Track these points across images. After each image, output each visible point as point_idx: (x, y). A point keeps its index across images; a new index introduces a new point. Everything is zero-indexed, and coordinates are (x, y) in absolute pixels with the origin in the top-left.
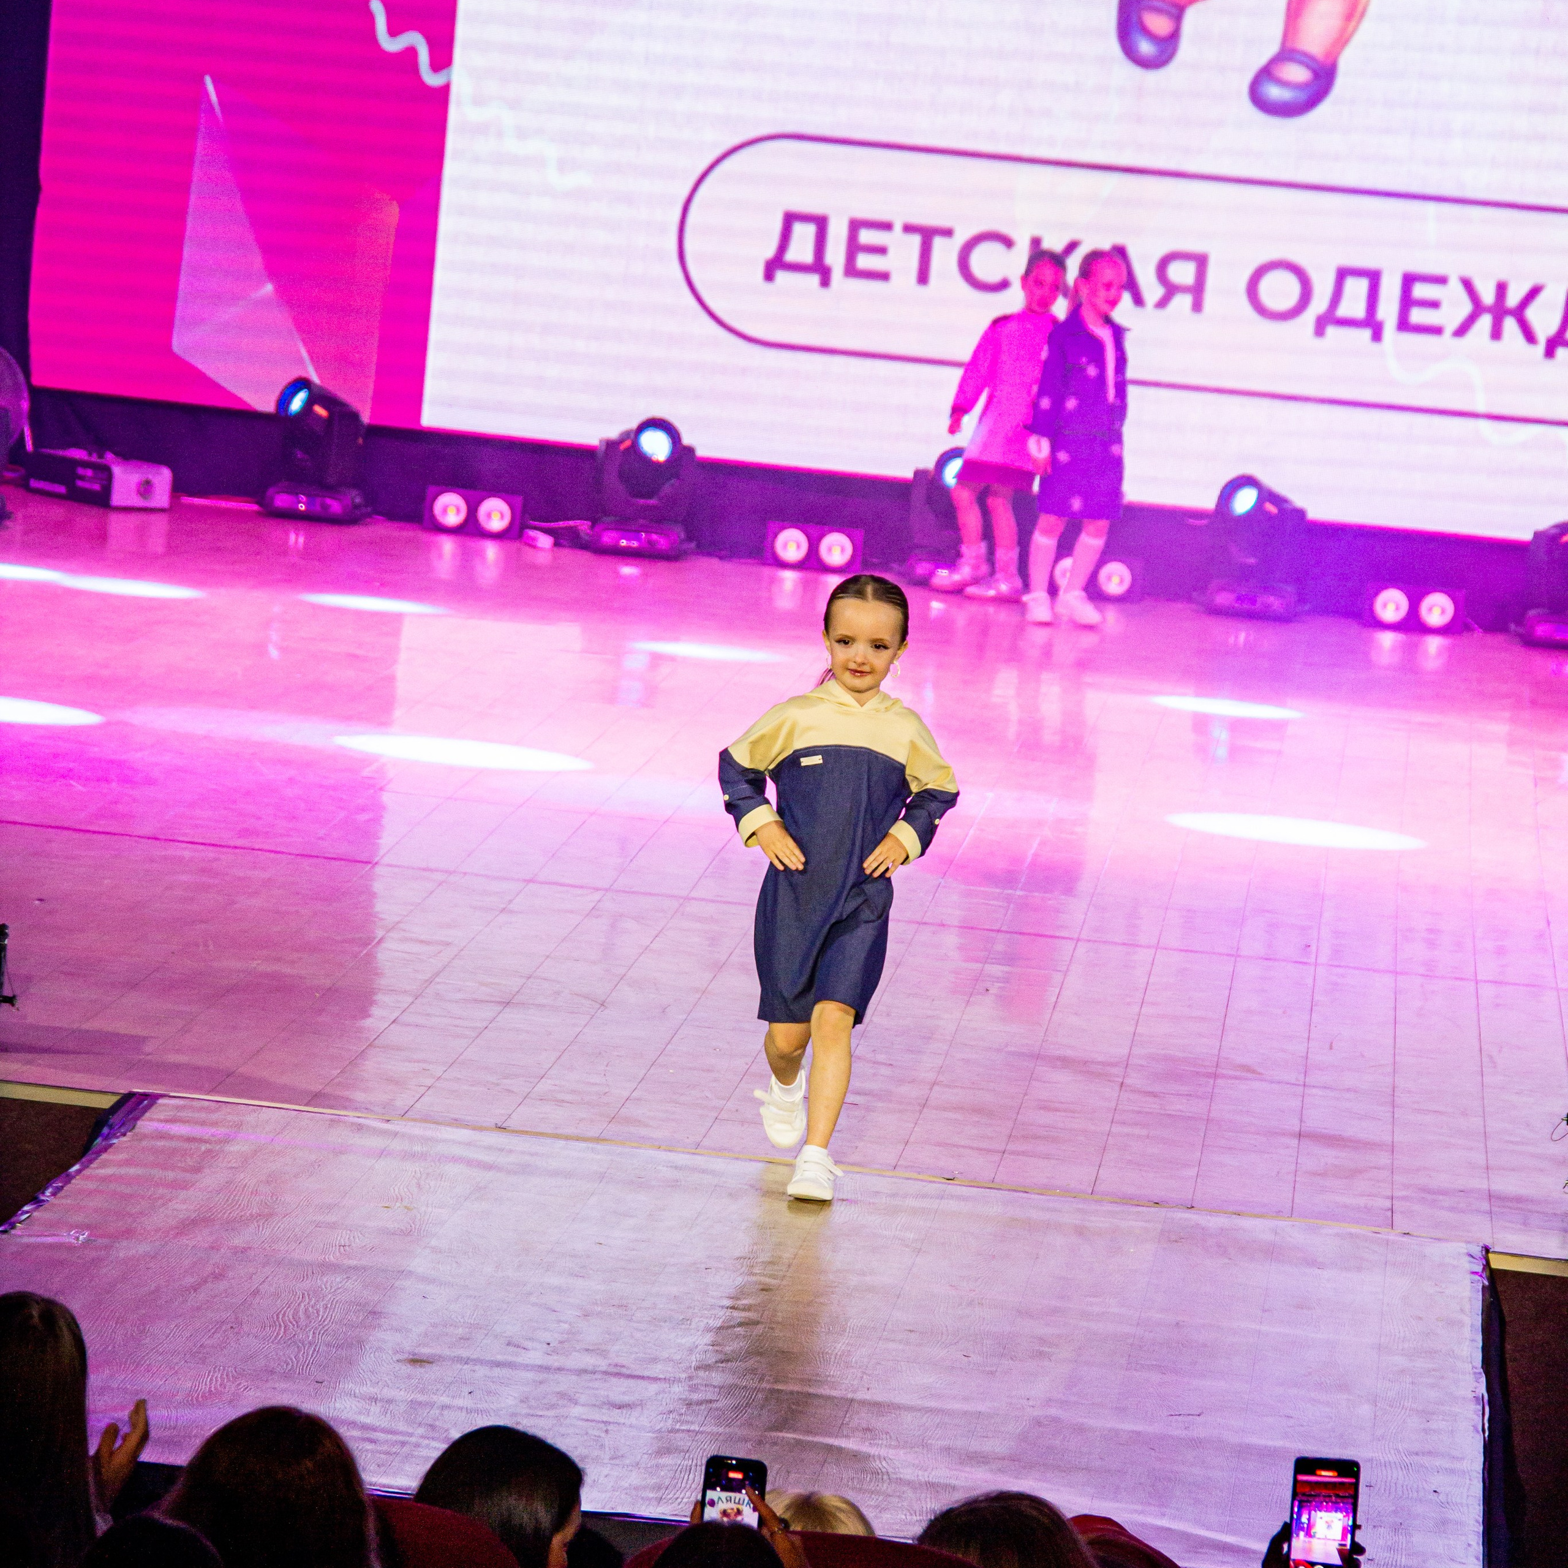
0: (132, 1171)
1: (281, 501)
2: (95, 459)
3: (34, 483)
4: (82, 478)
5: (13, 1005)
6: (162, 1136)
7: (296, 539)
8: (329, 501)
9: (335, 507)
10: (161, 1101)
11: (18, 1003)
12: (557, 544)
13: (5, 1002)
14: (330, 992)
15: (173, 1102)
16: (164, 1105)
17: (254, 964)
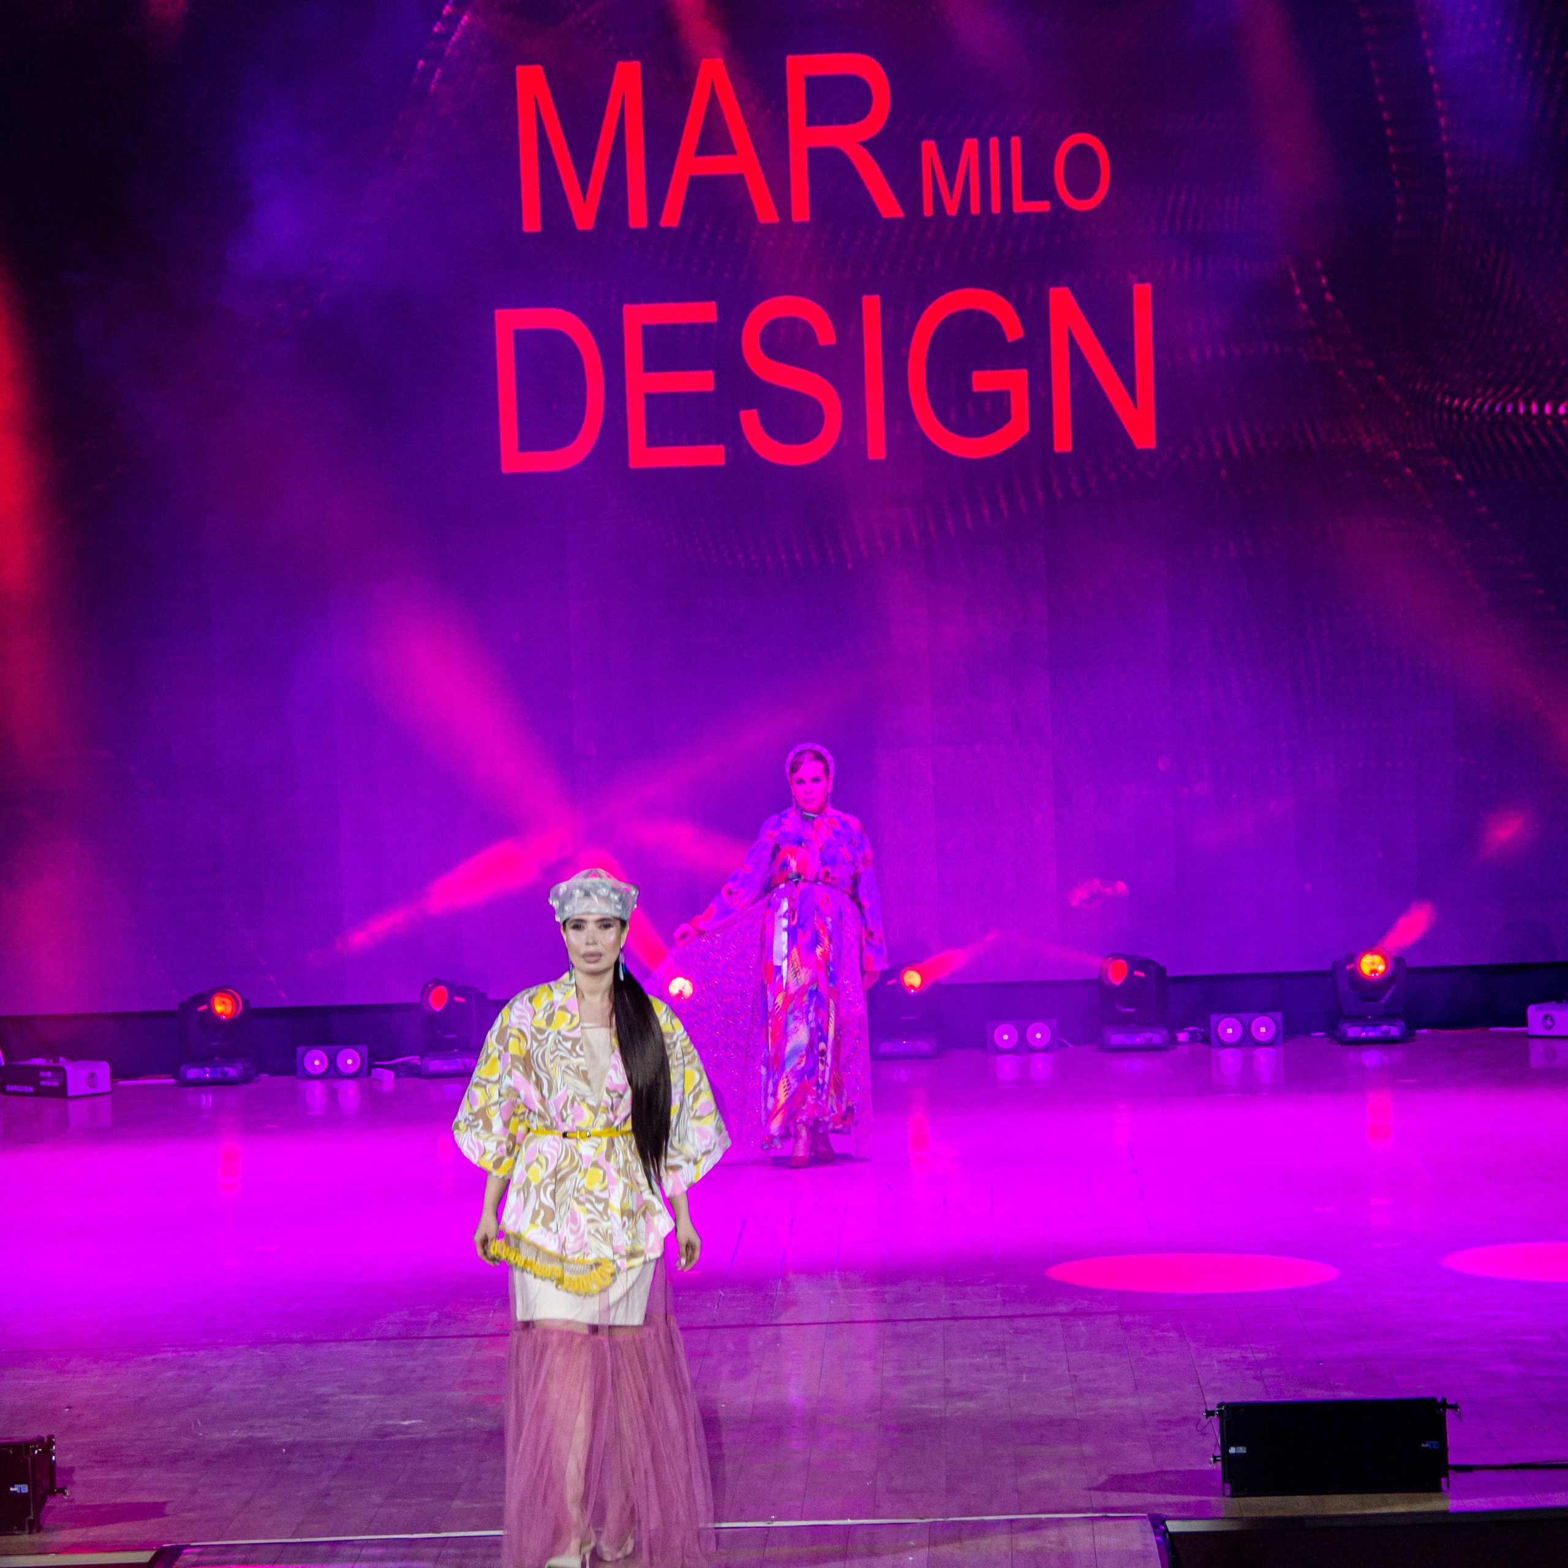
1: (192, 1073)
2: (51, 1063)
3: (9, 1088)
4: (44, 1079)
5: (65, 1494)
7: (206, 1099)
8: (226, 1069)
9: (232, 1072)
10: (186, 1551)
11: (67, 1491)
12: (396, 1076)
13: (57, 1492)
14: (292, 1447)
15: (197, 1550)
16: (188, 1554)
17: (234, 1434)
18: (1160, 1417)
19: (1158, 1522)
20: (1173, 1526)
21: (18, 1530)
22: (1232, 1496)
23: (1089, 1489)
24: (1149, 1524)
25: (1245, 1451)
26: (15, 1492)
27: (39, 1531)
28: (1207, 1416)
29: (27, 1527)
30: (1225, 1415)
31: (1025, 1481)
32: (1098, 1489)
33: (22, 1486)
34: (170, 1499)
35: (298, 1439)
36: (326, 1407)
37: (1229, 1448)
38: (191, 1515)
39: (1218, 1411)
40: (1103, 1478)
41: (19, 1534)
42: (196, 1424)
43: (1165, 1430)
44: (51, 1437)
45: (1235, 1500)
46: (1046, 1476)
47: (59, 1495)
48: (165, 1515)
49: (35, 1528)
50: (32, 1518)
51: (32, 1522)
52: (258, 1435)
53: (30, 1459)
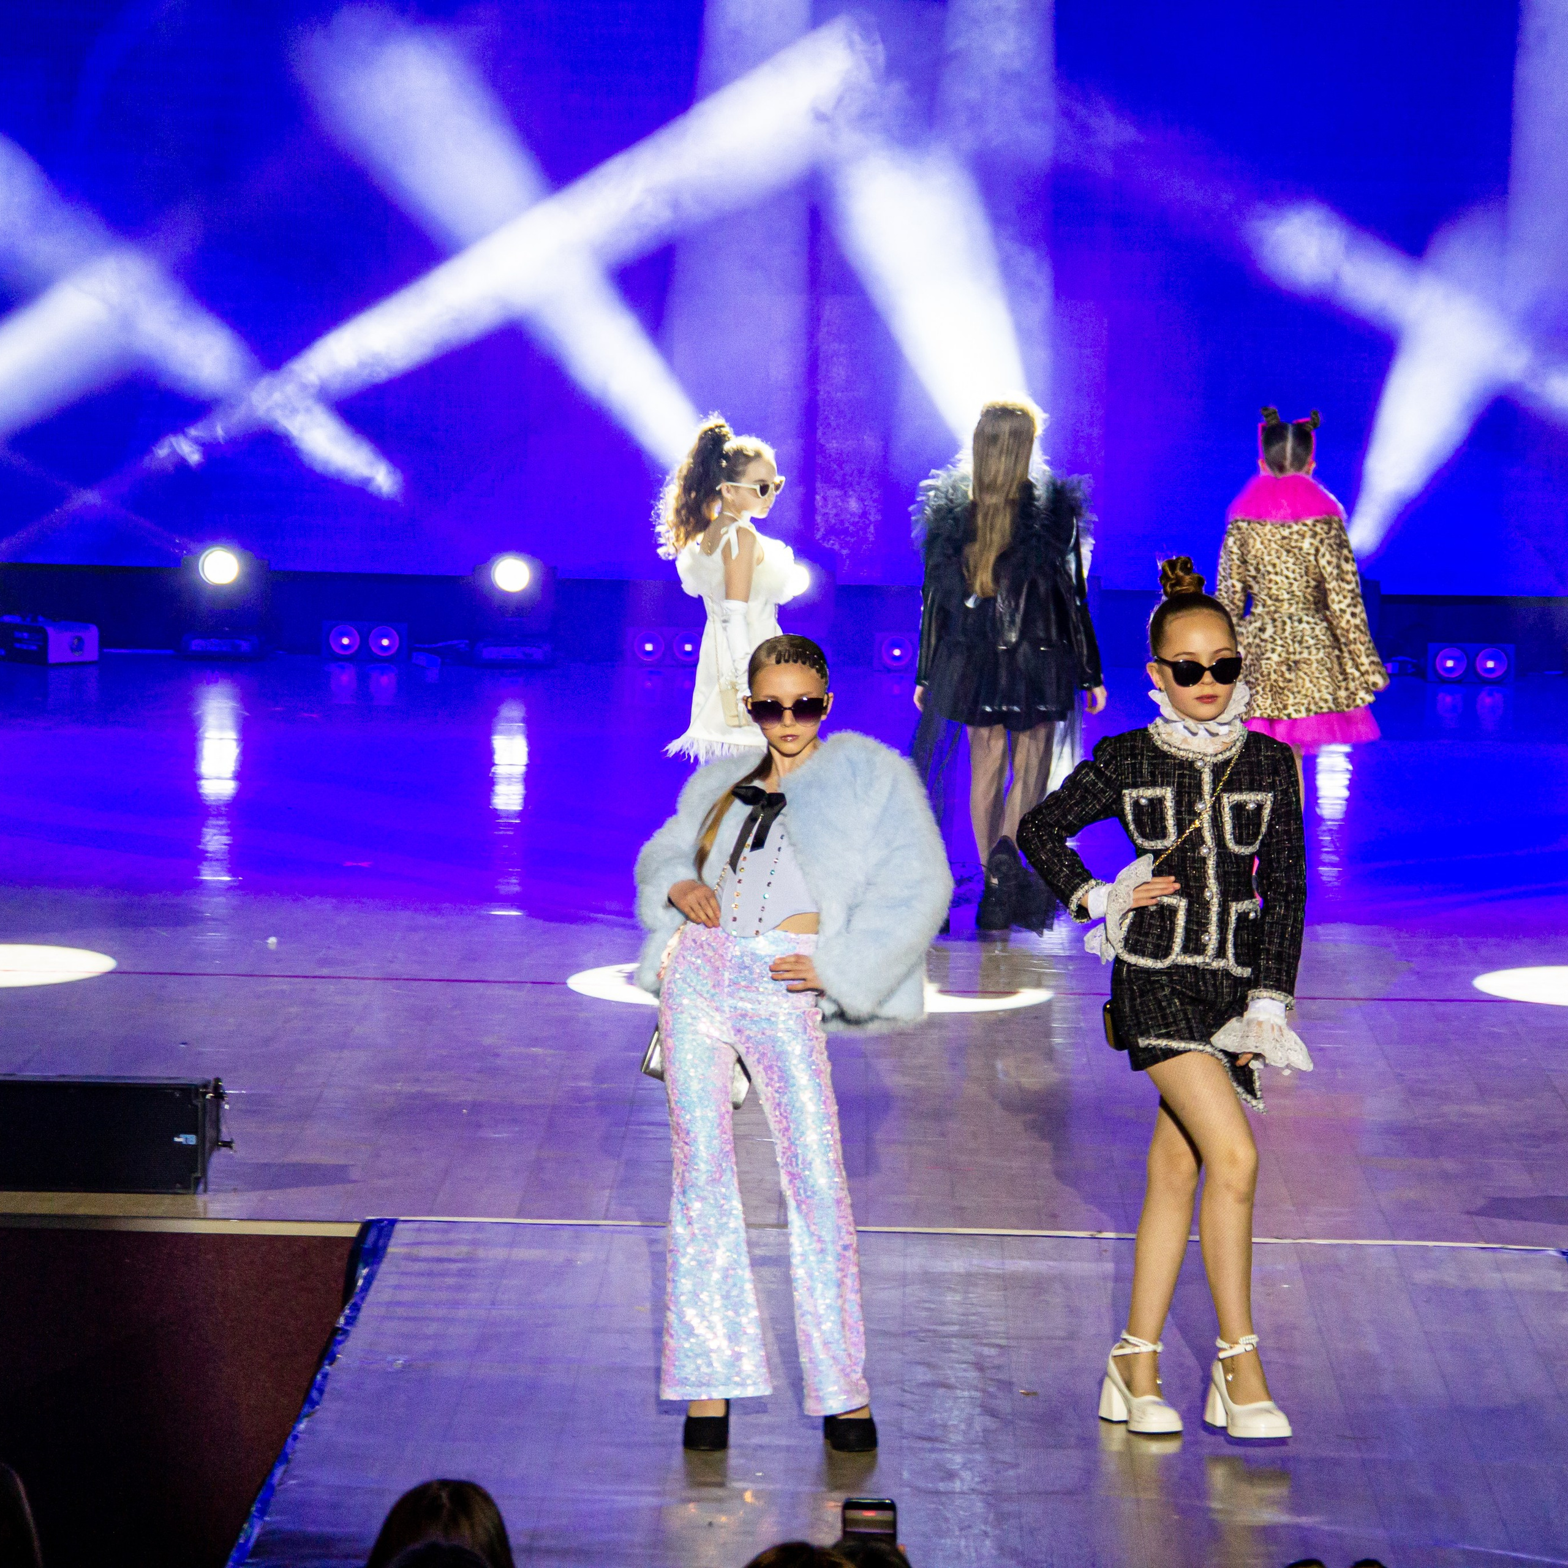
0: (407, 1295)
1: (196, 645)
2: (29, 622)
4: (20, 640)
6: (416, 1259)
10: (398, 1226)
12: (444, 664)
13: (224, 1146)
14: (476, 1107)
15: (409, 1225)
16: (402, 1230)
17: (398, 1086)
18: (1524, 1130)
21: (181, 1188)
23: (1468, 1213)
26: (181, 1143)
27: (205, 1191)
29: (192, 1186)
31: (1389, 1199)
32: (1480, 1213)
33: (188, 1136)
34: (352, 1163)
35: (478, 1098)
36: (498, 1062)
38: (384, 1183)
40: (1480, 1202)
41: (183, 1194)
43: (1538, 1147)
44: (218, 1080)
46: (1411, 1194)
47: (224, 1150)
48: (351, 1181)
49: (201, 1187)
50: (199, 1175)
51: (198, 1180)
52: (429, 1090)
53: (199, 1105)
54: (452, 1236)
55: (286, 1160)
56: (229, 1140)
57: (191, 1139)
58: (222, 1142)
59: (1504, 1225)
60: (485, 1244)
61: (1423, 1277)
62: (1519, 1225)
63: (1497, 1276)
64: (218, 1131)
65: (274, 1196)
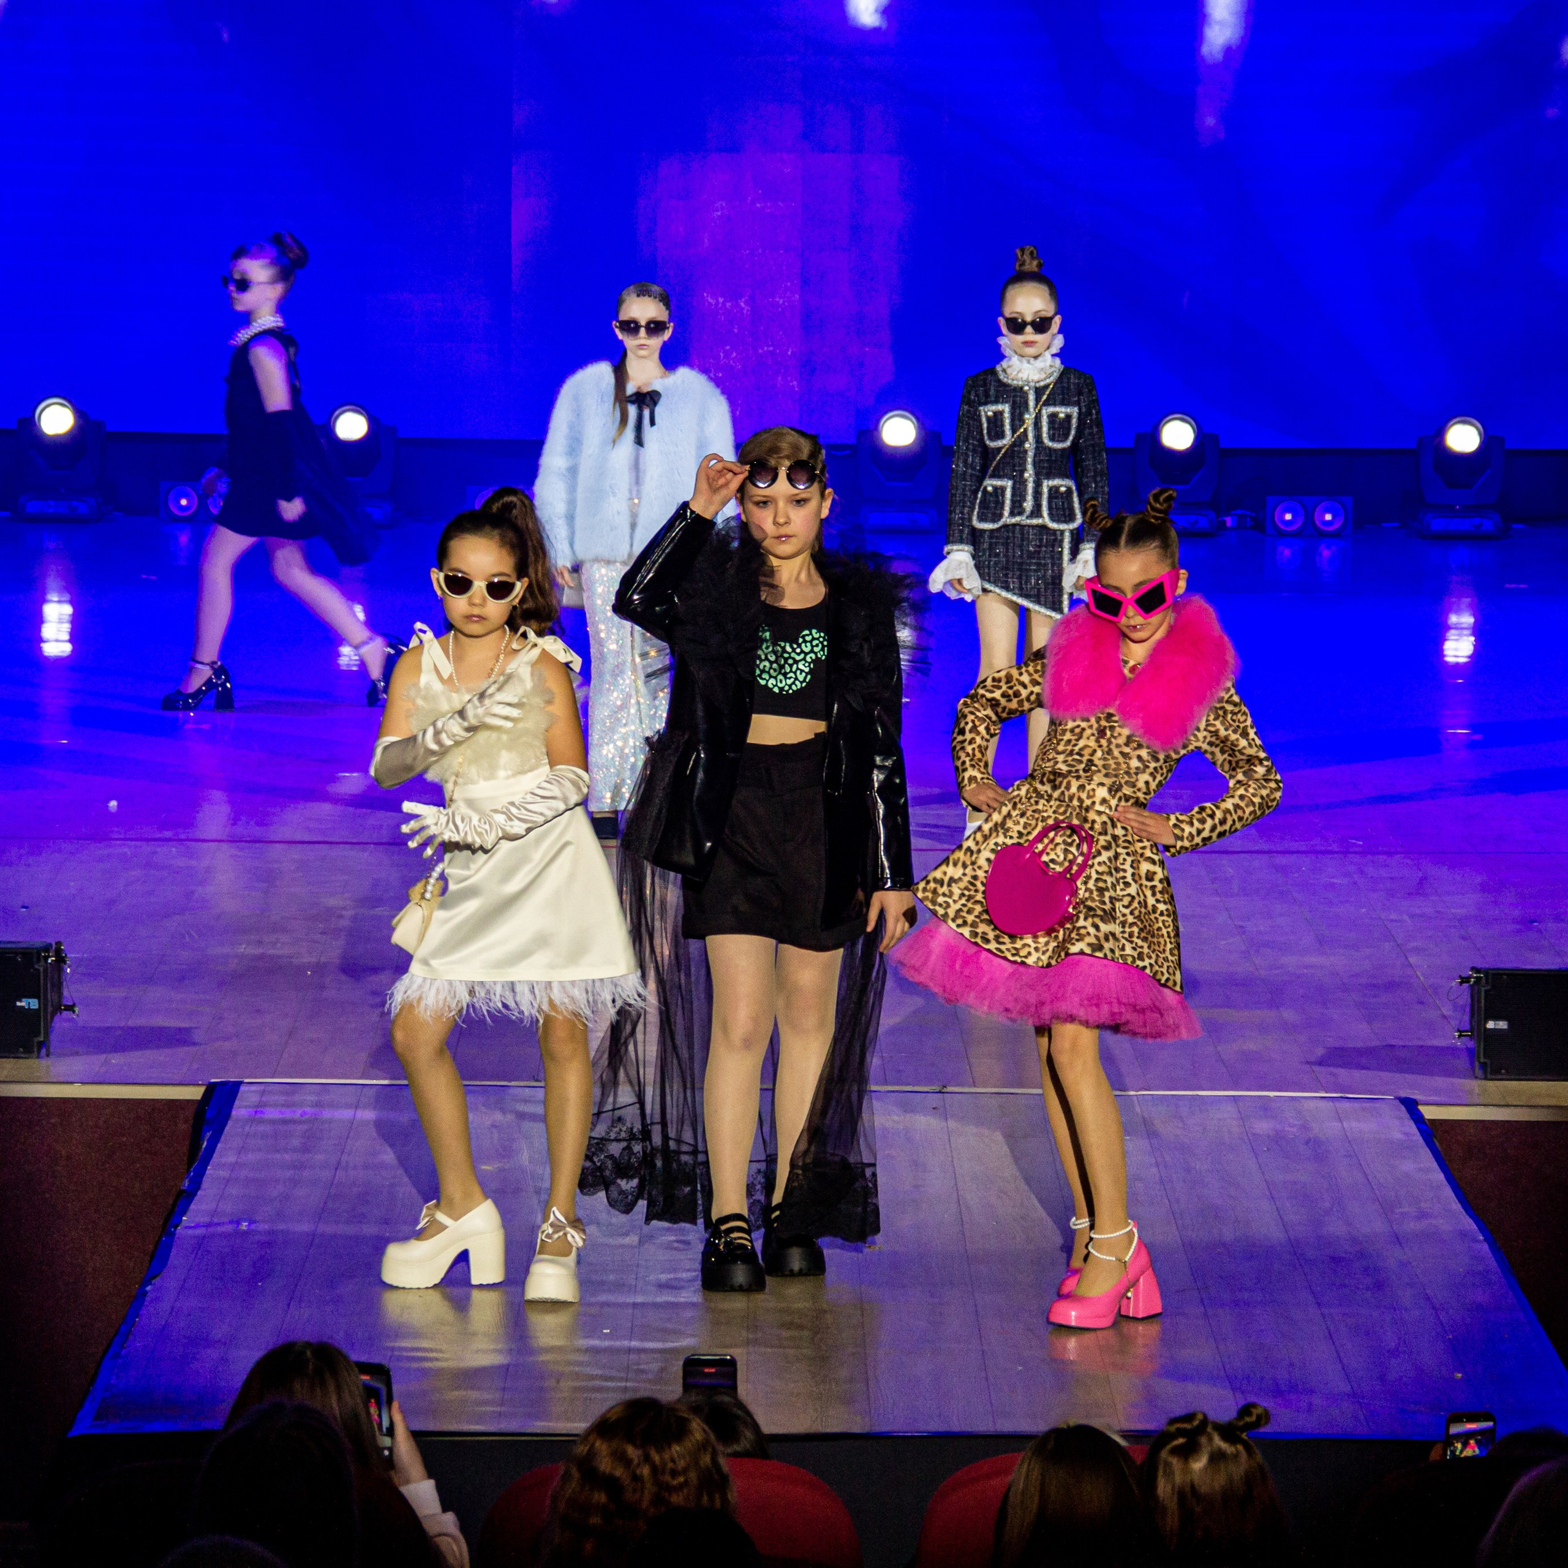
0: (251, 1157)
1: (33, 507)
5: (74, 1012)
6: (261, 1121)
8: (74, 503)
9: (82, 508)
10: (243, 1088)
11: (76, 1009)
13: (65, 1010)
14: (319, 969)
15: (253, 1088)
16: (247, 1092)
17: (242, 949)
18: (1364, 981)
19: (1411, 1106)
20: (1429, 1113)
21: (24, 1052)
22: (1486, 1079)
23: (1308, 1063)
24: (1403, 1108)
25: (1506, 1027)
26: (23, 1007)
27: (48, 1055)
28: (1461, 983)
29: (35, 1050)
30: (1484, 981)
31: (1230, 1049)
32: (1321, 1063)
33: (30, 1000)
34: (196, 1025)
35: (323, 960)
36: (342, 923)
37: (1486, 1022)
38: (227, 1045)
39: (1476, 977)
40: (1320, 1052)
41: (25, 1058)
42: (191, 936)
43: (1375, 996)
44: (59, 943)
45: (1491, 1085)
46: (1251, 1046)
47: (65, 1013)
48: (194, 1044)
49: (44, 1051)
50: (42, 1039)
51: (41, 1045)
52: (271, 952)
53: (41, 969)
54: (297, 1098)
55: (131, 1023)
56: (71, 1004)
57: (34, 1004)
58: (65, 1006)
59: (1343, 1074)
60: (333, 1105)
61: (1263, 1127)
62: (1358, 1075)
63: (1336, 1124)
64: (60, 995)
65: (116, 1059)
